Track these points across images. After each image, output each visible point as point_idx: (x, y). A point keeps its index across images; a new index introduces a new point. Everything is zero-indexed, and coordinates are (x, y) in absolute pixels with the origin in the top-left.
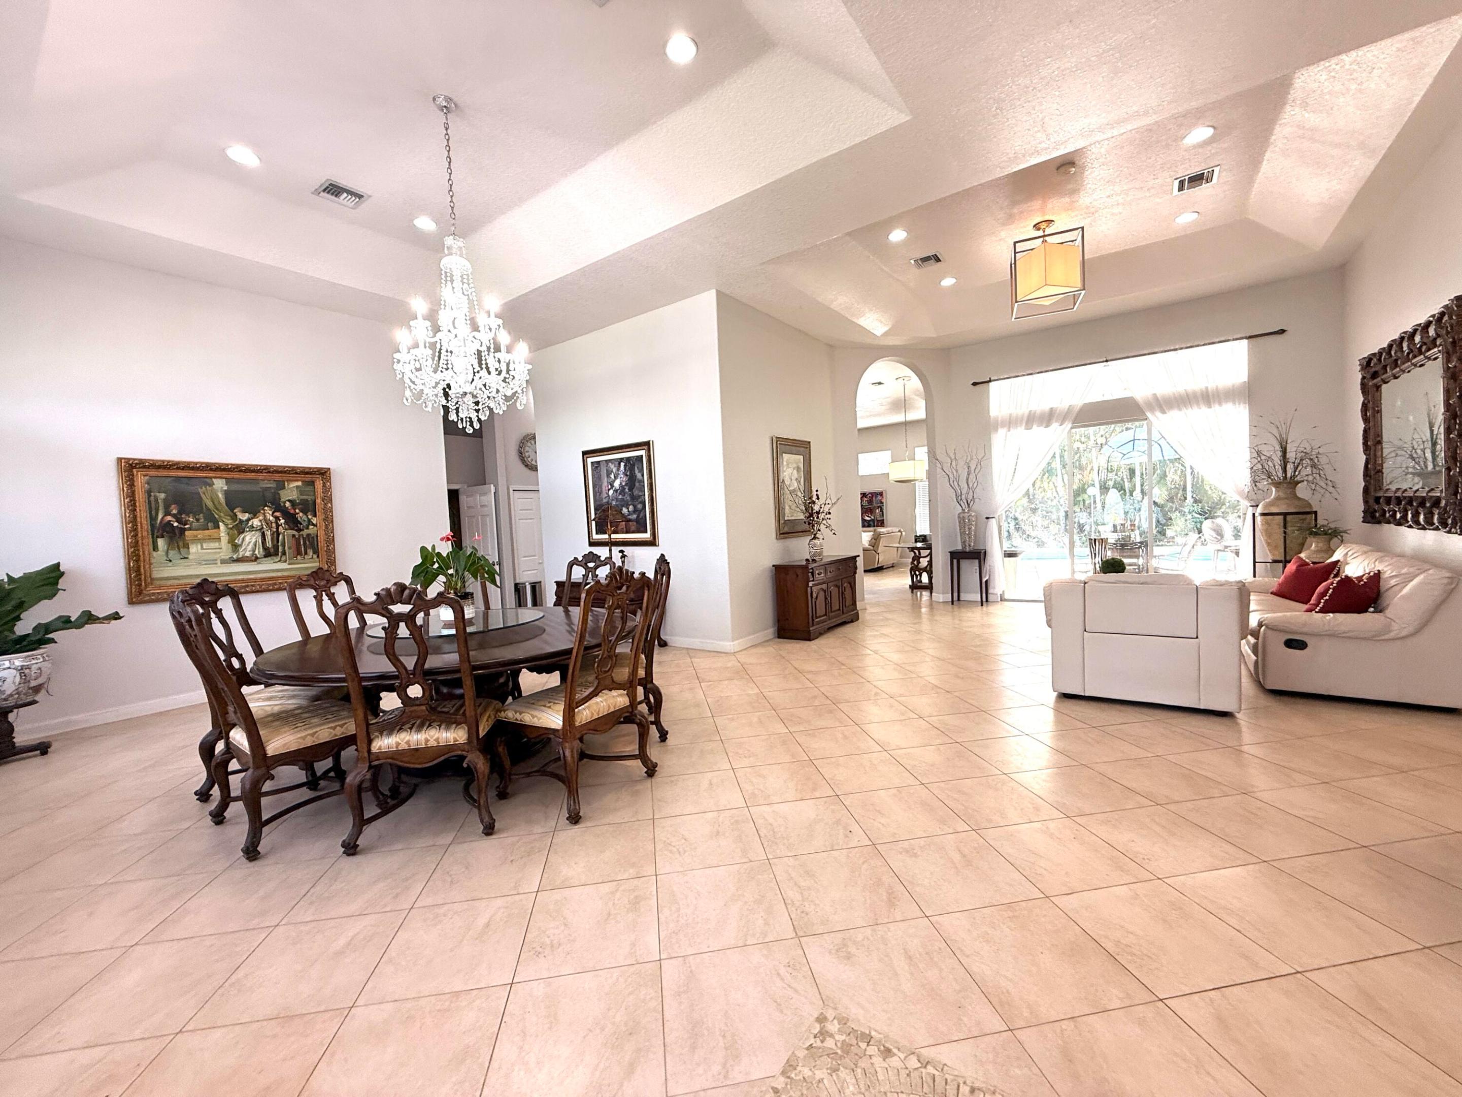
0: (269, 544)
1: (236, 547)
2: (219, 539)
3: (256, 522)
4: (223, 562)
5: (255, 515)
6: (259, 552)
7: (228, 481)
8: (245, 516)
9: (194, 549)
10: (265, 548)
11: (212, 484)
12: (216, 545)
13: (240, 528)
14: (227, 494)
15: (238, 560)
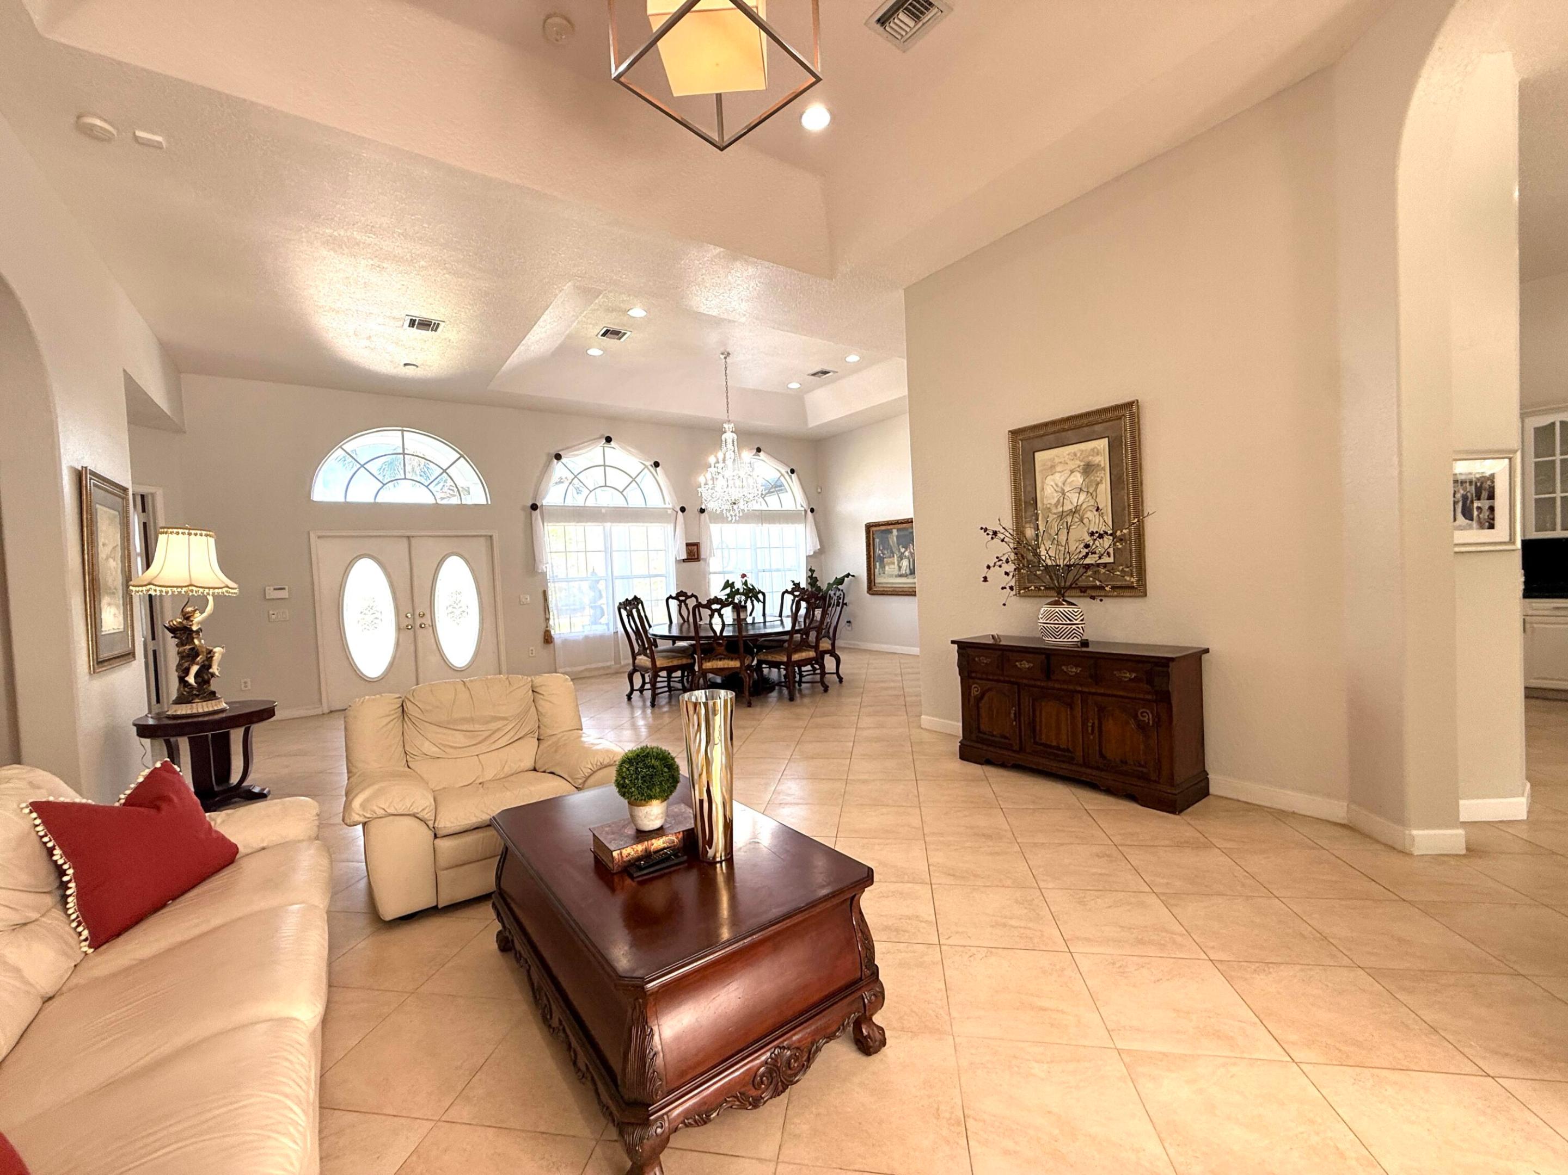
0: (912, 567)
1: (900, 568)
2: (894, 563)
3: (907, 554)
4: (896, 576)
5: (906, 550)
6: (908, 572)
7: (898, 530)
8: (903, 550)
9: (887, 568)
10: (910, 569)
11: (892, 533)
12: (892, 566)
13: (901, 558)
14: (897, 537)
15: (901, 576)
